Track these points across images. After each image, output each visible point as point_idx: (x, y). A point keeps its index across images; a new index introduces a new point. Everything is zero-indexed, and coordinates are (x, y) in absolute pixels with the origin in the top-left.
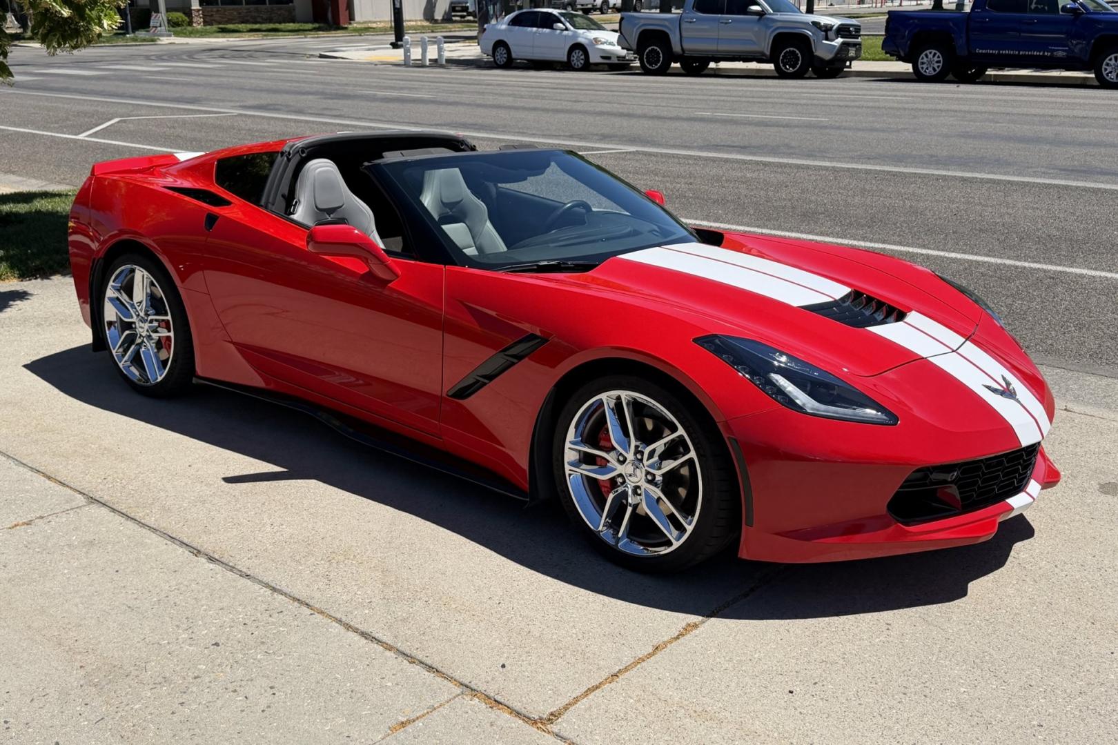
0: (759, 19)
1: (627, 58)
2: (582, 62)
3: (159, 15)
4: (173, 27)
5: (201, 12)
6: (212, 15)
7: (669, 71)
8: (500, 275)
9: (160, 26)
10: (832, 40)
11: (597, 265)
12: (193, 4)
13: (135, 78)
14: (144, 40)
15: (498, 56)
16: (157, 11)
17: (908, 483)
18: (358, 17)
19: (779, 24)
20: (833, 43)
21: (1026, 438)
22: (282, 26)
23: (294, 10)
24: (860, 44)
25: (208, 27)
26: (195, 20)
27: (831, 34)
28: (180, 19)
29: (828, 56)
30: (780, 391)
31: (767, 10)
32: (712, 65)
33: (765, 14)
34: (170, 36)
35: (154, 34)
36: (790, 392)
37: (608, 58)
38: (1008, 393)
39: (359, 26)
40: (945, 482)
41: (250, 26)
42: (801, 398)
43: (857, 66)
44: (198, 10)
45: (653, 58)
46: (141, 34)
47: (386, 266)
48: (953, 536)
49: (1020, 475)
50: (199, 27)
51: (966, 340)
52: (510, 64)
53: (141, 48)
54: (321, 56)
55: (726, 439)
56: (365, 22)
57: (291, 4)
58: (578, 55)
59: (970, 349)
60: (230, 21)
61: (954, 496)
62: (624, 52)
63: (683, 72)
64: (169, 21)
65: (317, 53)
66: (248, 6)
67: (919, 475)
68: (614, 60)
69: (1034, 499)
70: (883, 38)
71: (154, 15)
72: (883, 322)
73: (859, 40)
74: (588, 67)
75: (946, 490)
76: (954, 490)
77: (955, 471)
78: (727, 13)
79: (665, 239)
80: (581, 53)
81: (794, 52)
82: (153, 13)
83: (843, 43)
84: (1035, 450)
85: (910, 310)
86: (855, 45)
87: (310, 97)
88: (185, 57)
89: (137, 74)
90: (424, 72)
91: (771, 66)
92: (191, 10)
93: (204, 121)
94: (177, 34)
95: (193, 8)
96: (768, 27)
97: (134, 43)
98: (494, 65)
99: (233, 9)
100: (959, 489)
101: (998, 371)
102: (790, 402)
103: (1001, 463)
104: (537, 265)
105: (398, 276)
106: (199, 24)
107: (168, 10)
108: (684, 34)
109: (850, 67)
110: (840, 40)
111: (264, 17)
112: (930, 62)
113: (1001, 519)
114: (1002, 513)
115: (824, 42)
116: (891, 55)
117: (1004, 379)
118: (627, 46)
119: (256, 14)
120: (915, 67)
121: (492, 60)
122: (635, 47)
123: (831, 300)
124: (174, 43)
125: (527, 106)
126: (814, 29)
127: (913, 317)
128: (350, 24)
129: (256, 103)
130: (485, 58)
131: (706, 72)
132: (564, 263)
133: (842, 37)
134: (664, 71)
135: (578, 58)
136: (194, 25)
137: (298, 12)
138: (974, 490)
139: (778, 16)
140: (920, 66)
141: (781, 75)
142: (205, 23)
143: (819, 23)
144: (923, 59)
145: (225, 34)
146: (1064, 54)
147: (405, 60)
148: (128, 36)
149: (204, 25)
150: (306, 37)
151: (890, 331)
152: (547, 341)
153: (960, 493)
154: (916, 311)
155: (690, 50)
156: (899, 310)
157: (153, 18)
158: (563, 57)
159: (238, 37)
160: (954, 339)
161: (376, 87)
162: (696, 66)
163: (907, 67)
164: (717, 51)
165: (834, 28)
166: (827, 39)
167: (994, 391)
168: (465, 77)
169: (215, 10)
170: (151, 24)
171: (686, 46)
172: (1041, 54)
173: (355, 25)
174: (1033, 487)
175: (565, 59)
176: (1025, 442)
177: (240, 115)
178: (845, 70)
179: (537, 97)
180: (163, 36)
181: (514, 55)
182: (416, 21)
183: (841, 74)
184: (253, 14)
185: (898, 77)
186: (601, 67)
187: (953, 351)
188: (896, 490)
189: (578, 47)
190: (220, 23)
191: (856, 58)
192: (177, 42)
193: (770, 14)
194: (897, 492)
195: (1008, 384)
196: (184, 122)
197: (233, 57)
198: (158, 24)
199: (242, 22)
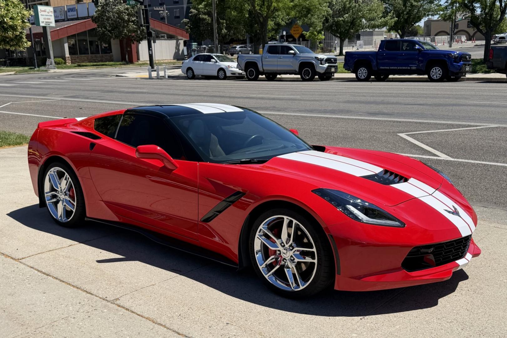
0: (293, 56)
1: (243, 74)
2: (223, 76)
3: (50, 59)
4: (57, 65)
5: (70, 58)
6: (75, 59)
7: (258, 79)
8: (224, 165)
9: (51, 64)
10: (323, 65)
11: (268, 161)
12: (66, 54)
13: (28, 87)
14: (43, 71)
15: (189, 74)
16: (50, 58)
17: (411, 253)
18: (141, 59)
19: (302, 58)
20: (324, 66)
21: (464, 233)
22: (107, 63)
23: (112, 56)
24: (337, 66)
25: (73, 65)
26: (67, 61)
27: (323, 62)
28: (61, 61)
29: (322, 71)
30: (351, 213)
31: (297, 52)
32: (278, 76)
33: (296, 54)
34: (55, 69)
35: (48, 68)
36: (356, 213)
37: (234, 74)
38: (455, 213)
39: (142, 63)
40: (427, 253)
41: (92, 64)
42: (361, 216)
43: (336, 75)
44: (69, 57)
45: (251, 73)
46: (42, 68)
47: (172, 163)
48: (431, 278)
49: (462, 250)
50: (69, 64)
51: (436, 190)
52: (194, 77)
53: (40, 74)
54: (117, 76)
55: (327, 235)
56: (144, 61)
57: (111, 54)
58: (221, 73)
59: (438, 194)
60: (83, 62)
61: (432, 260)
62: (241, 72)
63: (266, 79)
64: (55, 62)
65: (115, 75)
66: (92, 55)
67: (414, 250)
68: (237, 75)
69: (469, 261)
70: (343, 63)
71: (48, 59)
72: (398, 182)
73: (336, 64)
74: (226, 78)
75: (428, 257)
76: (432, 257)
77: (432, 248)
78: (281, 54)
79: (298, 149)
80: (223, 72)
81: (308, 70)
82: (47, 59)
83: (328, 66)
84: (468, 239)
85: (410, 177)
86: (334, 66)
87: (96, 92)
88: (56, 78)
89: (29, 85)
90: (153, 81)
91: (299, 76)
92: (65, 57)
93: (44, 103)
94: (58, 68)
95: (66, 56)
96: (297, 60)
97: (38, 72)
98: (187, 78)
99: (85, 56)
100: (434, 256)
101: (451, 203)
102: (356, 217)
103: (453, 244)
104: (240, 161)
105: (177, 167)
106: (69, 63)
107: (55, 57)
108: (263, 63)
109: (334, 76)
110: (327, 65)
111: (99, 59)
112: (362, 73)
113: (453, 270)
114: (454, 268)
115: (320, 65)
116: (348, 71)
117: (454, 207)
118: (241, 68)
119: (95, 58)
120: (357, 75)
121: (186, 75)
122: (244, 69)
123: (374, 173)
124: (56, 72)
125: (184, 94)
126: (316, 60)
127: (412, 180)
128: (138, 62)
129: (71, 95)
130: (183, 75)
131: (275, 79)
132: (252, 160)
133: (328, 63)
134: (256, 79)
135: (221, 74)
136: (67, 64)
137: (115, 57)
138: (441, 257)
139: (302, 55)
140: (358, 75)
141: (303, 80)
142: (72, 63)
143: (318, 58)
144: (359, 72)
145: (79, 67)
146: (415, 68)
147: (149, 77)
148: (36, 69)
149: (72, 64)
150: (116, 68)
151: (401, 186)
152: (245, 194)
153: (435, 258)
154: (413, 178)
155: (266, 70)
156: (405, 178)
157: (47, 61)
158: (215, 74)
159: (85, 69)
160: (431, 190)
161: (127, 87)
162: (271, 76)
163: (353, 76)
164: (277, 70)
165: (324, 59)
166: (321, 64)
167: (449, 212)
168: (166, 83)
169: (76, 57)
170: (47, 64)
171: (264, 68)
172: (406, 68)
173: (140, 62)
174: (469, 256)
175: (216, 75)
176: (464, 234)
177: (62, 100)
178: (332, 77)
179: (192, 90)
180: (52, 69)
181: (195, 74)
182: (168, 60)
183: (331, 79)
184: (94, 58)
185: (351, 80)
186: (231, 78)
187: (430, 195)
188: (405, 256)
189: (221, 69)
190: (79, 63)
191: (336, 72)
192: (57, 71)
193: (298, 54)
194: (406, 258)
195: (455, 209)
196: (37, 103)
197: (78, 77)
198: (50, 64)
199: (89, 62)
